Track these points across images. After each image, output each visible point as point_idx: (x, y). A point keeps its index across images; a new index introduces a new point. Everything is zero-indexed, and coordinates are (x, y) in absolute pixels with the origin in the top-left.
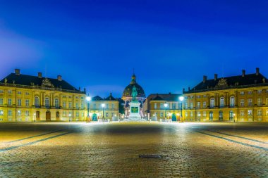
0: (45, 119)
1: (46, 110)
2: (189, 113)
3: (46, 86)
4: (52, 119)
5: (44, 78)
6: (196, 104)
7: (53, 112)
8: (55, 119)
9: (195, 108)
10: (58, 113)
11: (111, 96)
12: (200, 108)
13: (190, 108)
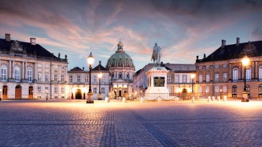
0: (14, 97)
1: (15, 85)
2: (204, 88)
3: (16, 52)
4: (23, 97)
5: (12, 41)
6: (214, 77)
7: (25, 88)
8: (27, 97)
9: (212, 81)
10: (31, 88)
11: (100, 66)
12: (219, 82)
13: (204, 81)
